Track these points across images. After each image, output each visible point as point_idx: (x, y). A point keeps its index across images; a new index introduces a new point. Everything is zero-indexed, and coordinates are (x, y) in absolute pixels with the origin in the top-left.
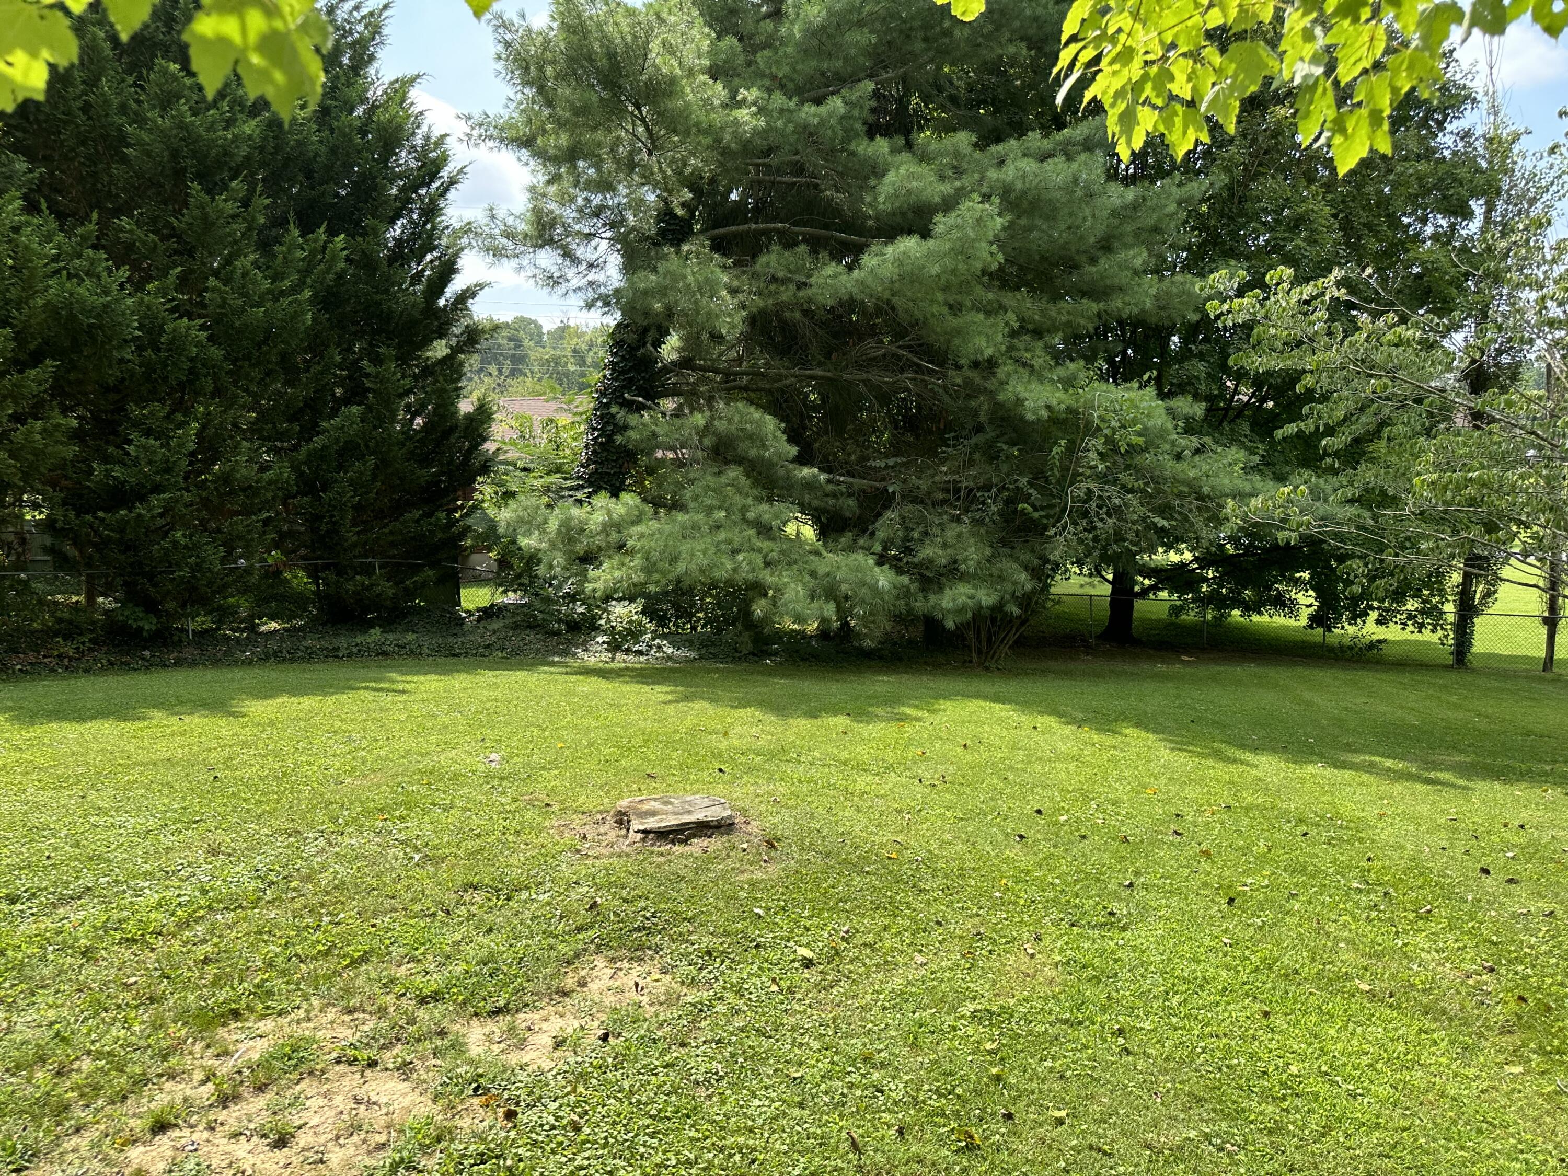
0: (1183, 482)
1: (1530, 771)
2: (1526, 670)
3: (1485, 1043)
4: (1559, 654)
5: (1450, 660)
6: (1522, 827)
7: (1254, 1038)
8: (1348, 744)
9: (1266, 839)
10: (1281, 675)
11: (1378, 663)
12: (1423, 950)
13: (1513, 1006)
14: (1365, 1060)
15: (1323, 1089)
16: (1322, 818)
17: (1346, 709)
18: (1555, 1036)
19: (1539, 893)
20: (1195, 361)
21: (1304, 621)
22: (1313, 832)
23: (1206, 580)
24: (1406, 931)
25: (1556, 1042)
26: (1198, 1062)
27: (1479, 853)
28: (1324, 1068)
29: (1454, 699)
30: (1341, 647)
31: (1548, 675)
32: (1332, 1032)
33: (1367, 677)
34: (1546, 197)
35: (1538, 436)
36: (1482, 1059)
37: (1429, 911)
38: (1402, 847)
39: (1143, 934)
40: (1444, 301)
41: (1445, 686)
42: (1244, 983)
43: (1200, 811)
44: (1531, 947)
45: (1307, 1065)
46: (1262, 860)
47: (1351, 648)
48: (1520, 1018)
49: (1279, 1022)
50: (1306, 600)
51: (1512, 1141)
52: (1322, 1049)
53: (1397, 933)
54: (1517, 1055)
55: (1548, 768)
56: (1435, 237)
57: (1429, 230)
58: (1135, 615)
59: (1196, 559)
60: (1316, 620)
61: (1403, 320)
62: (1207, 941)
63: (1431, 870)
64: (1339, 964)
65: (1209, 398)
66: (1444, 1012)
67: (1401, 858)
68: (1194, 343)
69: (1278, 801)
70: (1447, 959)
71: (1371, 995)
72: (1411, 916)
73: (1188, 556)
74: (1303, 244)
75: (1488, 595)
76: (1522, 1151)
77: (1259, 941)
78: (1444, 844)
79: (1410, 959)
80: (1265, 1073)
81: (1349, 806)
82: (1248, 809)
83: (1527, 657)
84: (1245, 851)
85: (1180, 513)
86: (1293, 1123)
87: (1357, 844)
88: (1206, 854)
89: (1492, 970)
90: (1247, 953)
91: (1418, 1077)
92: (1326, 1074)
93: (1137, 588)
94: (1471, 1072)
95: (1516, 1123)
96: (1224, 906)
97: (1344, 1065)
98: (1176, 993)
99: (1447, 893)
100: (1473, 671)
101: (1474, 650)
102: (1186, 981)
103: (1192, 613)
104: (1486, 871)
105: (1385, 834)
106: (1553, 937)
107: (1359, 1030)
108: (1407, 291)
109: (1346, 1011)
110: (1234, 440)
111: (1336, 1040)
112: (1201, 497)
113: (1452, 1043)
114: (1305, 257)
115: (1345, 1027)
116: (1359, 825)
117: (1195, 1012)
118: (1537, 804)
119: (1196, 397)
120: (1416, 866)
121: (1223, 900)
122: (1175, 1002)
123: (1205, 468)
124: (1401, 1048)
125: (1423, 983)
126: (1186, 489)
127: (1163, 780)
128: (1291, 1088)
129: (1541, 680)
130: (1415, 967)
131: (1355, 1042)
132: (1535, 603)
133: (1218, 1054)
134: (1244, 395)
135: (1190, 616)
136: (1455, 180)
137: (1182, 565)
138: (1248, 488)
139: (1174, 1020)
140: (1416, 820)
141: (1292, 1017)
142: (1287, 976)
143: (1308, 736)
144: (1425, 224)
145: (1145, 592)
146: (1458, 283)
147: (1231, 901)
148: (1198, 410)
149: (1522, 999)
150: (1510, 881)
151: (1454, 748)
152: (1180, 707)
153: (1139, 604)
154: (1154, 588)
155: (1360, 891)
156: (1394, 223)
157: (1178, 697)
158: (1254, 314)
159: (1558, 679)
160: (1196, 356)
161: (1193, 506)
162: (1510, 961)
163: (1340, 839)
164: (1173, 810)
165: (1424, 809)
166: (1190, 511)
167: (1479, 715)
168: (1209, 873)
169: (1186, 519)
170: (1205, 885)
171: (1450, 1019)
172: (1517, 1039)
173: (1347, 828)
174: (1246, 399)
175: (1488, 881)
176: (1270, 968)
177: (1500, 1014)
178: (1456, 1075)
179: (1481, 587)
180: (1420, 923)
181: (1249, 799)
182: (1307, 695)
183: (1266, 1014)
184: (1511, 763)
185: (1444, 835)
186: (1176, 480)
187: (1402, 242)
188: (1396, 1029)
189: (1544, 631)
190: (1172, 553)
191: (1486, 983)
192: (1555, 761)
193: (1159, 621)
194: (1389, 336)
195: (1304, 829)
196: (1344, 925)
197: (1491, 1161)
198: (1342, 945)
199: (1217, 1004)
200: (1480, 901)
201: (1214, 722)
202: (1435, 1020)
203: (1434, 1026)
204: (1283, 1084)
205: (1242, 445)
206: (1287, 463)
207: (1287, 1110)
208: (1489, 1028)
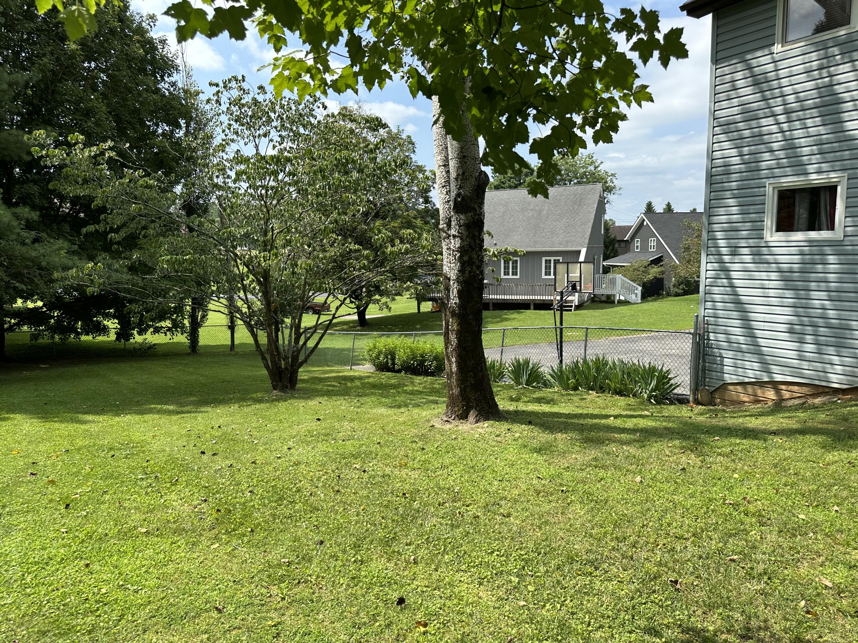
0: (28, 259)
1: (224, 399)
2: (223, 351)
3: (203, 538)
4: (237, 342)
5: (189, 351)
6: (219, 427)
7: (80, 582)
8: (138, 402)
9: (89, 464)
10: (102, 369)
11: (154, 356)
12: (174, 501)
13: (215, 515)
14: (144, 569)
15: (120, 595)
16: (122, 445)
17: (137, 383)
18: (232, 523)
19: (226, 457)
20: (31, 185)
21: (113, 337)
22: (117, 454)
23: (53, 317)
24: (166, 494)
25: (233, 526)
26: (44, 610)
27: (200, 445)
28: (121, 583)
29: (191, 369)
30: (135, 349)
31: (233, 353)
32: (126, 561)
33: (148, 364)
34: (211, 124)
35: (214, 239)
36: (201, 547)
37: (177, 480)
38: (164, 451)
39: (7, 544)
40: (170, 169)
41: (187, 364)
42: (75, 552)
43: (49, 457)
44: (223, 484)
45: (111, 585)
46: (88, 476)
47: (140, 349)
48: (217, 520)
49: (96, 567)
50: (112, 324)
51: (213, 581)
52: (119, 573)
53: (161, 496)
54: (217, 538)
55: (232, 396)
56: (163, 134)
57: (160, 131)
58: (6, 343)
59: (44, 305)
60: (119, 335)
61: (148, 175)
62: (52, 535)
63: (178, 459)
64: (130, 522)
65: (41, 209)
66: (184, 529)
67: (163, 456)
68: (30, 173)
69: (97, 441)
70: (185, 502)
71: (147, 533)
72: (168, 485)
73: (40, 304)
74: (93, 125)
75: (204, 317)
76: (218, 585)
77: (84, 525)
78: (185, 444)
79: (168, 508)
80: (86, 599)
81: (137, 436)
82: (79, 450)
83: (223, 345)
84: (76, 474)
85: (28, 278)
86: (102, 622)
87: (141, 455)
88: (52, 482)
89: (205, 501)
90: (76, 534)
91: (170, 568)
92: (122, 585)
93: (6, 326)
94: (195, 556)
95: (215, 572)
96: (63, 511)
97: (132, 577)
98: (29, 574)
99: (186, 468)
100: (200, 354)
101: (200, 344)
102: (36, 563)
103: (46, 338)
104: (203, 453)
105: (156, 446)
106: (232, 476)
107: (140, 555)
108: (151, 160)
109: (133, 547)
110: (60, 235)
111: (127, 565)
112: (40, 268)
113: (187, 544)
114: (94, 133)
115: (133, 556)
116: (142, 444)
117: (42, 580)
118: (226, 415)
119: (34, 208)
120: (172, 460)
121: (62, 507)
122: (28, 579)
123: (42, 251)
124: (162, 556)
125: (174, 518)
126: (31, 264)
127: (25, 443)
128: (102, 602)
129: (229, 355)
130: (170, 511)
131: (138, 562)
132: (224, 320)
133: (58, 600)
134: (66, 208)
135: (44, 340)
136: (172, 107)
137: (36, 309)
138: (70, 263)
139: (28, 590)
140: (170, 435)
141: (104, 561)
142: (100, 539)
143: (116, 401)
144: (158, 127)
145: (11, 328)
146: (177, 160)
147: (67, 506)
148: (35, 216)
149: (218, 510)
150: (214, 455)
151: (191, 394)
152: (38, 396)
153: (8, 336)
154: (18, 324)
155: (142, 479)
156: (142, 123)
157: (36, 390)
158: (64, 160)
159: (237, 354)
160: (31, 181)
161: (37, 274)
162: (213, 494)
163: (133, 454)
164: (31, 461)
165: (175, 428)
166: (35, 276)
167: (202, 376)
168: (53, 494)
169: (33, 281)
170: (51, 501)
171: (187, 532)
172: (216, 531)
173: (137, 447)
174: (67, 211)
175: (205, 457)
176: (91, 537)
177: (209, 521)
178: (188, 560)
179: (200, 314)
180: (173, 488)
181: (80, 443)
182: (116, 378)
183: (87, 565)
184: (216, 397)
185: (185, 439)
186: (24, 258)
187: (147, 134)
188: (159, 547)
189: (229, 332)
190: (29, 302)
191: (203, 508)
192: (234, 393)
193: (23, 345)
194: (141, 182)
195: (112, 453)
196: (134, 501)
197: (204, 596)
198: (133, 511)
199: (58, 570)
200: (200, 468)
201: (60, 402)
202: (179, 535)
203: (178, 538)
204: (97, 602)
205: (66, 239)
206: (95, 249)
207: (100, 616)
208: (204, 530)
